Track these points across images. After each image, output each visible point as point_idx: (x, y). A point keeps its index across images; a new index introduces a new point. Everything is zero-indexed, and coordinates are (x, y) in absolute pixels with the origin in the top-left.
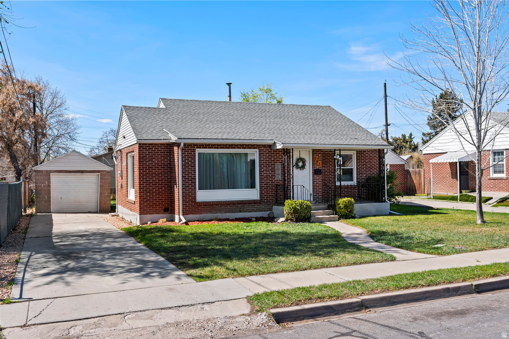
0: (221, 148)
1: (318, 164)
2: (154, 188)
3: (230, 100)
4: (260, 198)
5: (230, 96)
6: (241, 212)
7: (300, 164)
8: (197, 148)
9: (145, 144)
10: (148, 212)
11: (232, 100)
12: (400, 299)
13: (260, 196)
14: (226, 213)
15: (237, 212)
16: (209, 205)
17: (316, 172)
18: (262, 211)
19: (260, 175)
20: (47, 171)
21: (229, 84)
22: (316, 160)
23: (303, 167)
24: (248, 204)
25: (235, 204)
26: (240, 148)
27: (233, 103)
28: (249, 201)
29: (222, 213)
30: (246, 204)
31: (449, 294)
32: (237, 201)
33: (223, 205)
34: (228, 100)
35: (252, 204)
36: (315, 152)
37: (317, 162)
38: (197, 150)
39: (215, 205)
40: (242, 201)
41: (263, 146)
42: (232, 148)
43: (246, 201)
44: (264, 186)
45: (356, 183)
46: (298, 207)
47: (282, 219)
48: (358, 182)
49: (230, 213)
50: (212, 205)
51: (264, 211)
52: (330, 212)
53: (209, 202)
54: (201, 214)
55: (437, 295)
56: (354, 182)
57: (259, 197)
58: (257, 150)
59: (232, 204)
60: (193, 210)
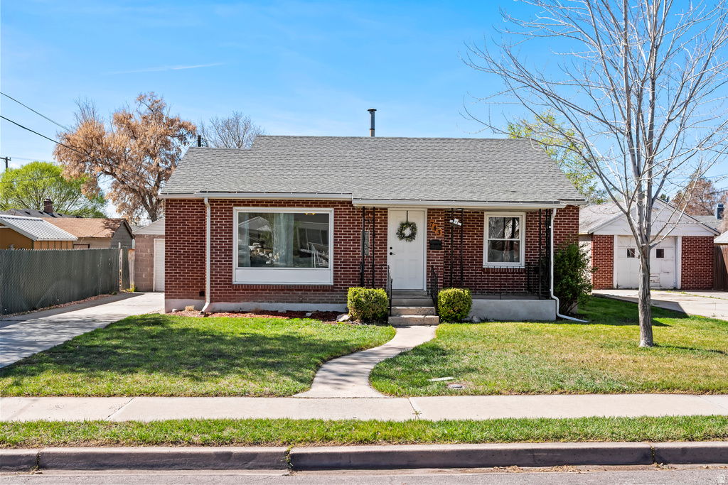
0: (271, 206)
1: (436, 232)
2: (186, 262)
3: (373, 134)
4: (334, 282)
5: (373, 129)
6: (301, 302)
7: (407, 232)
8: (235, 205)
9: (175, 200)
10: (177, 295)
11: (377, 135)
12: (116, 462)
13: (334, 279)
14: (277, 302)
15: (296, 303)
16: (252, 290)
17: (433, 245)
18: (337, 303)
19: (334, 248)
20: (150, 235)
21: (372, 111)
22: (434, 225)
23: (412, 237)
24: (314, 291)
25: (292, 290)
26: (302, 206)
27: (378, 138)
28: (315, 286)
29: (271, 302)
30: (310, 290)
31: (227, 464)
32: (295, 286)
33: (273, 290)
34: (369, 134)
35: (319, 291)
36: (432, 212)
37: (435, 228)
38: (235, 208)
39: (261, 290)
40: (304, 286)
41: (340, 202)
42: (289, 206)
43: (309, 286)
44: (341, 265)
45: (523, 264)
46: (363, 300)
47: (346, 317)
48: (527, 264)
49: (283, 302)
50: (256, 290)
51: (340, 303)
52: (431, 310)
53: (251, 285)
54: (239, 302)
55: (199, 464)
56: (521, 264)
57: (332, 281)
58: (332, 209)
59: (288, 290)
60: (227, 296)
